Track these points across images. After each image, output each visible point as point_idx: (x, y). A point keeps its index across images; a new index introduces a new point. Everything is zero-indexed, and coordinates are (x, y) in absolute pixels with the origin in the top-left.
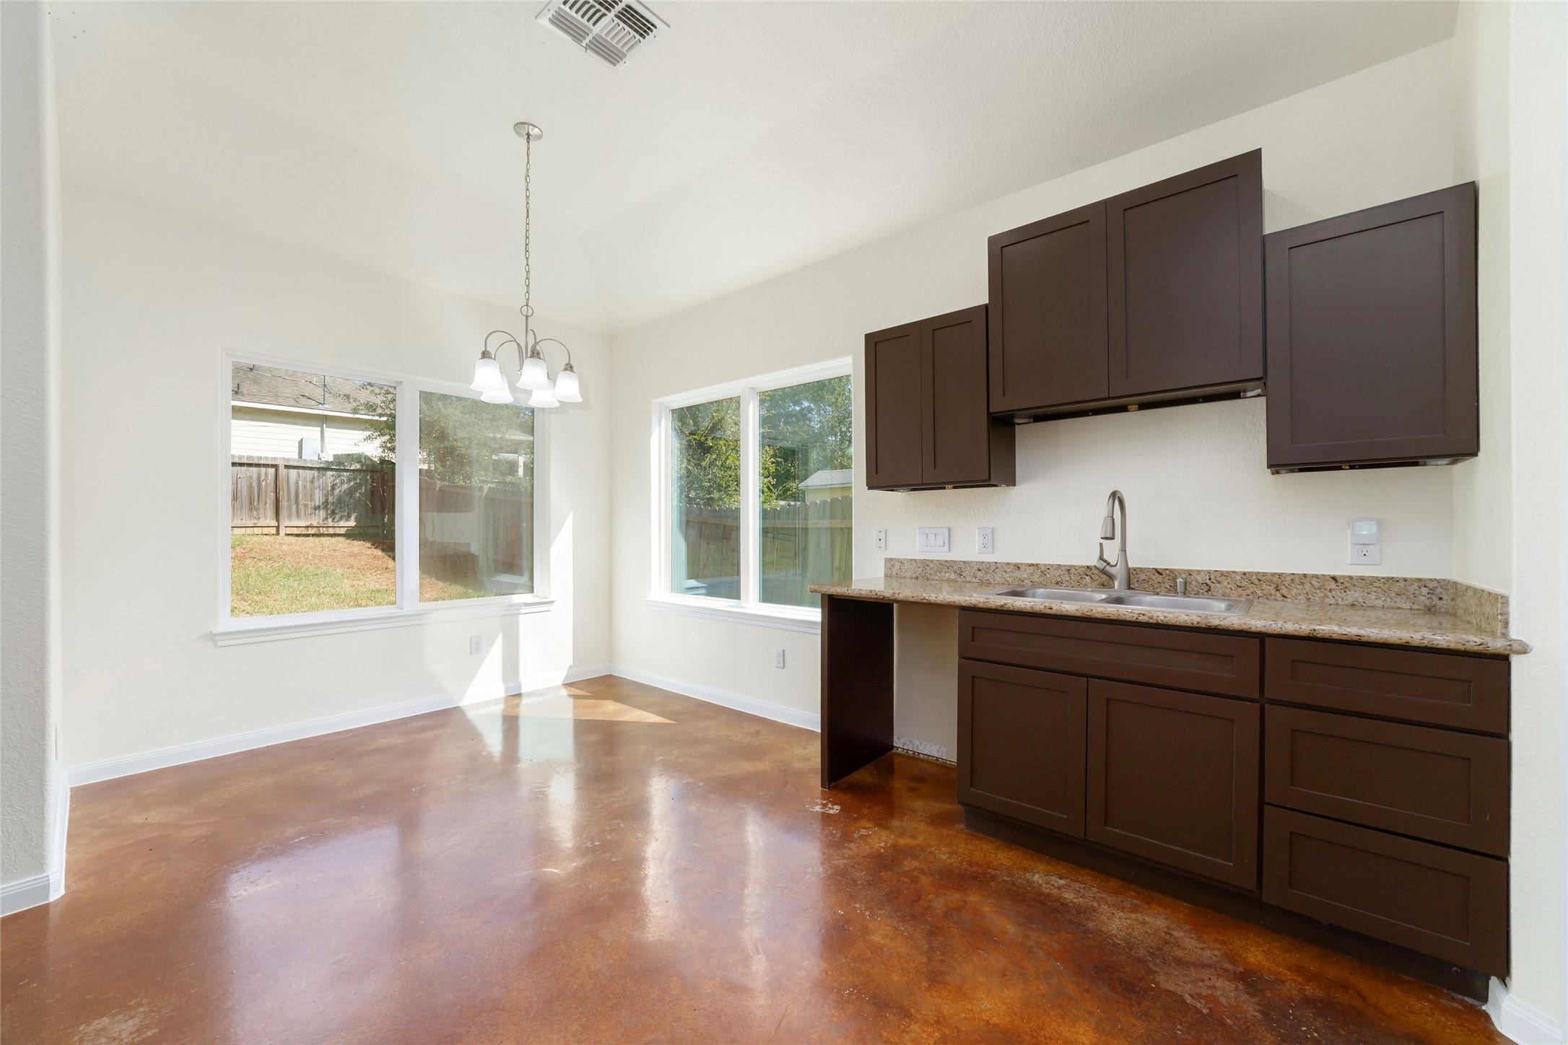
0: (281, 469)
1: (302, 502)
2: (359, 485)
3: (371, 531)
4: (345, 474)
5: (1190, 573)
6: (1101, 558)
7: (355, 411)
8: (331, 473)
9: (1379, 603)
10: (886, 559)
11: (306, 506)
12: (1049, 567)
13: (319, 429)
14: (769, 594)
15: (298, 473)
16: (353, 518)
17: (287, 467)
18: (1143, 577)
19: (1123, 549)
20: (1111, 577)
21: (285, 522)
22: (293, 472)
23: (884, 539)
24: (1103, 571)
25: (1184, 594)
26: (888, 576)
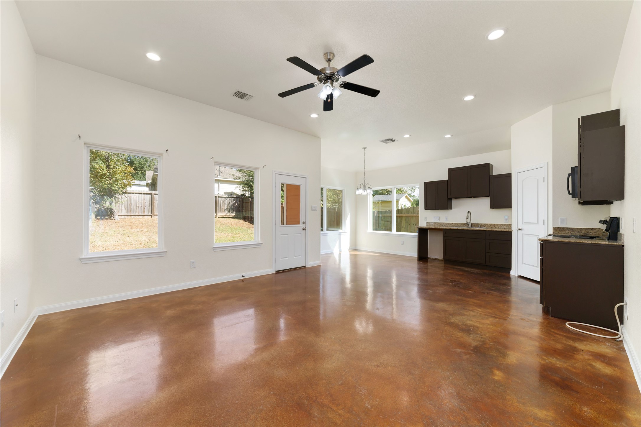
0: (217, 197)
1: (222, 208)
2: (235, 203)
3: (239, 216)
4: (233, 199)
5: (481, 224)
6: (467, 222)
7: (235, 179)
8: (229, 199)
9: (508, 228)
10: (427, 223)
11: (223, 209)
12: (458, 223)
13: (218, 184)
14: (398, 230)
15: (221, 199)
16: (234, 213)
17: (219, 197)
18: (474, 225)
19: (471, 220)
20: (469, 225)
21: (218, 214)
22: (220, 198)
23: (426, 219)
24: (467, 224)
25: (480, 227)
26: (427, 225)
